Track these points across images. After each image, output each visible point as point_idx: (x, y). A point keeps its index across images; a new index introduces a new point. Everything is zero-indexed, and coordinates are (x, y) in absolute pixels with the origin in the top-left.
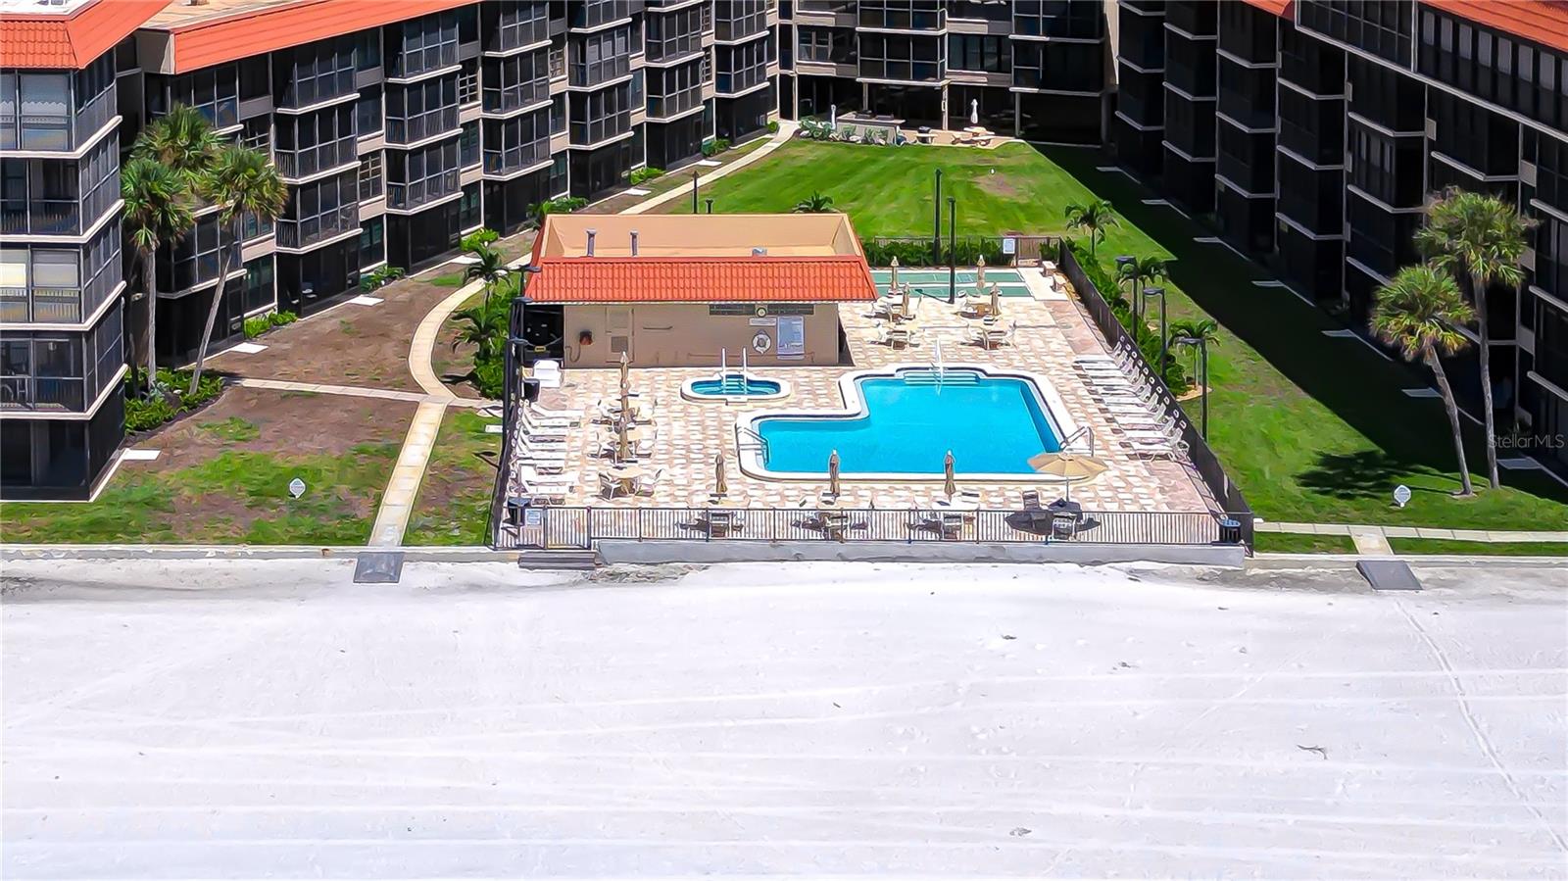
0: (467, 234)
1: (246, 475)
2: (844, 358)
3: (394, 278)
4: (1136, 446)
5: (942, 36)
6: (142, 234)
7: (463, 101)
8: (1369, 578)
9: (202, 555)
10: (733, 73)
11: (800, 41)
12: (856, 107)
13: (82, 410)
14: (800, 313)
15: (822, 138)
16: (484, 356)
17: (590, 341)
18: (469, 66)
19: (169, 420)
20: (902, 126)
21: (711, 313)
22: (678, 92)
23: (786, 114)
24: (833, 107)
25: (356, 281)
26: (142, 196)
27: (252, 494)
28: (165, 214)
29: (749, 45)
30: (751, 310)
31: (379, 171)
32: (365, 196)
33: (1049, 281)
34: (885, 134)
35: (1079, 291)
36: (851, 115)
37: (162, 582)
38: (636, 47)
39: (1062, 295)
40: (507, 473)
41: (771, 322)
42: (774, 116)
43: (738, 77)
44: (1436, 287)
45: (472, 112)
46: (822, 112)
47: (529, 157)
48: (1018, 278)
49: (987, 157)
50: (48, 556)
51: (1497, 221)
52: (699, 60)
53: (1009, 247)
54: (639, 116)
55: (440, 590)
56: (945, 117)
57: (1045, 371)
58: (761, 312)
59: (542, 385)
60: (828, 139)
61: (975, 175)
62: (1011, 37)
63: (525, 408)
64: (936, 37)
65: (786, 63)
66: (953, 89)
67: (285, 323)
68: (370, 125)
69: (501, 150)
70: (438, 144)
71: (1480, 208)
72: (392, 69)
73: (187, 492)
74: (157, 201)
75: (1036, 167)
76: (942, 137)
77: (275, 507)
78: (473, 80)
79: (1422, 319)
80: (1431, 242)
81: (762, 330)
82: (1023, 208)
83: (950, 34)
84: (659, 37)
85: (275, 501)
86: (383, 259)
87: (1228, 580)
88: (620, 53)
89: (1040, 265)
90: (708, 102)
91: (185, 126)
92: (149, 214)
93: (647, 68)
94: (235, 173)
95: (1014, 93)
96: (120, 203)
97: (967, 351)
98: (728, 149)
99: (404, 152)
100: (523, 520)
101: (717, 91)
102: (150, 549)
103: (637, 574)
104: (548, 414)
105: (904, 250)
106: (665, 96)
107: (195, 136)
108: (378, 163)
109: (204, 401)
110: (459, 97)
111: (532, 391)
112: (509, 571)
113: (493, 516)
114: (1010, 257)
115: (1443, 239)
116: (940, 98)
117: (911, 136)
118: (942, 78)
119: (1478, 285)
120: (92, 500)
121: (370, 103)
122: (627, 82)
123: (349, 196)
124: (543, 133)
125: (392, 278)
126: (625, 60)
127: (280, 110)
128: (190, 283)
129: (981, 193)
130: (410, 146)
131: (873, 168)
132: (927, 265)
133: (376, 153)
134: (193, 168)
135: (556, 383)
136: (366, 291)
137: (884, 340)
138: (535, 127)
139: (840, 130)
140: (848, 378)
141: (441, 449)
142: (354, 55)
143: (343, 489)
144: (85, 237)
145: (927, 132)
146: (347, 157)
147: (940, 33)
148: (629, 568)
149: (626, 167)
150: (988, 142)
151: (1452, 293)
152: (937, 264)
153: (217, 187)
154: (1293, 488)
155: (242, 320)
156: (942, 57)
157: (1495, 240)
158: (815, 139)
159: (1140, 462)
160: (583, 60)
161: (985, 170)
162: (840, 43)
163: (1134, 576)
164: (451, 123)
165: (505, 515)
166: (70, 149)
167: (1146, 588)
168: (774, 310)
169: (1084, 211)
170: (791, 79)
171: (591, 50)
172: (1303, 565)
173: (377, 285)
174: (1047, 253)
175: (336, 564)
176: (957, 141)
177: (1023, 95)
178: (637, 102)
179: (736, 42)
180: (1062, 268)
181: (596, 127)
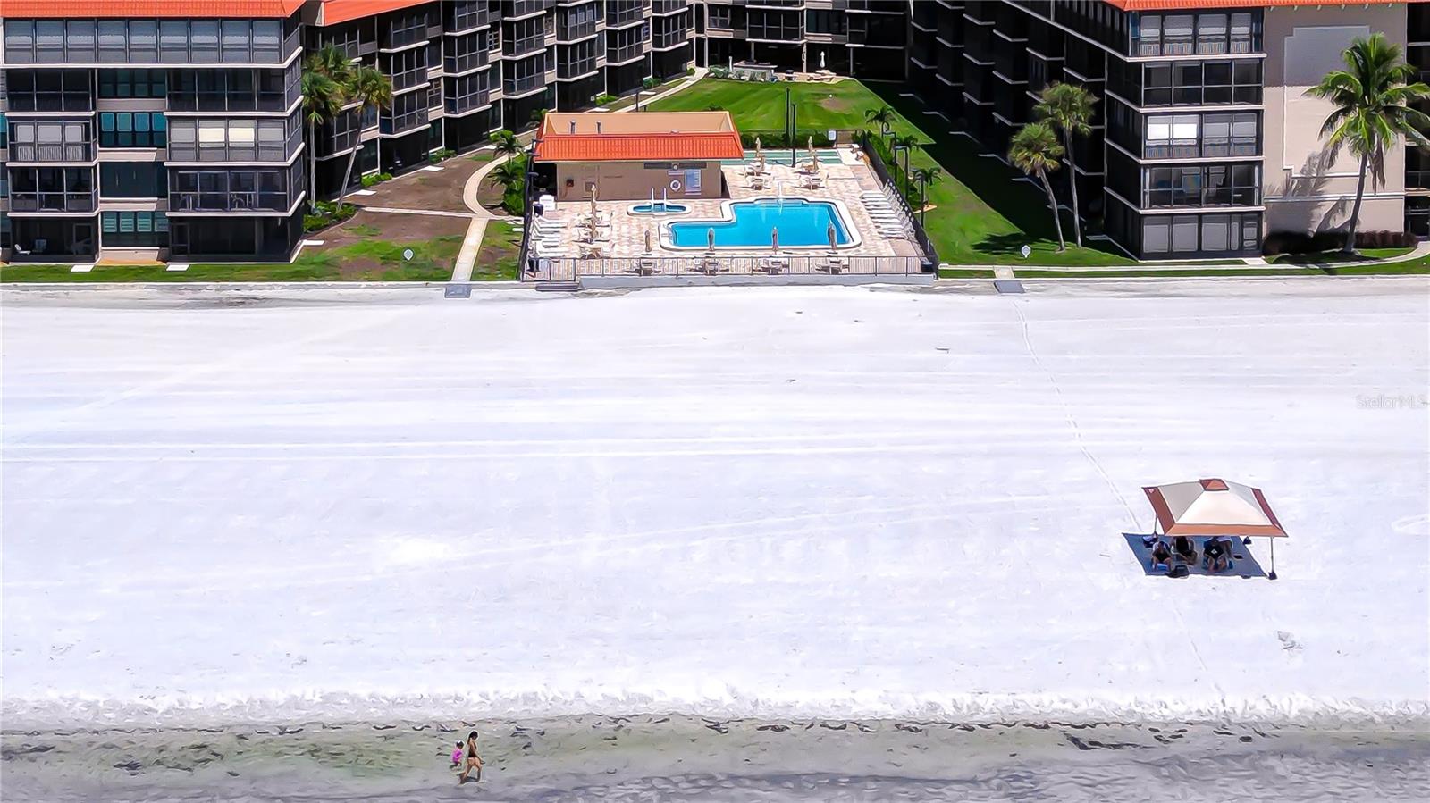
0: (493, 132)
1: (376, 250)
2: (725, 193)
3: (449, 157)
4: (886, 231)
5: (803, 11)
6: (313, 115)
7: (491, 49)
8: (999, 288)
9: (359, 287)
10: (664, 35)
11: (710, 15)
12: (748, 59)
13: (285, 211)
14: (699, 168)
15: (723, 78)
16: (510, 191)
17: (572, 185)
18: (495, 26)
19: (326, 226)
20: (776, 70)
21: (645, 168)
22: (627, 46)
23: (700, 64)
24: (731, 58)
25: (427, 157)
26: (313, 94)
27: (381, 258)
28: (327, 104)
29: (675, 17)
30: (669, 166)
31: (439, 91)
32: (432, 105)
33: (855, 155)
34: (764, 75)
35: (871, 160)
36: (742, 63)
37: (338, 298)
38: (600, 16)
39: (862, 162)
40: (527, 249)
41: (681, 172)
42: (691, 65)
43: (668, 37)
44: (1042, 134)
45: (496, 55)
46: (725, 63)
47: (531, 85)
48: (836, 154)
49: (830, 88)
50: (272, 288)
51: (1078, 98)
52: (642, 25)
53: (832, 136)
54: (602, 62)
55: (492, 300)
56: (805, 64)
57: (843, 199)
58: (675, 167)
59: (545, 209)
60: (727, 78)
61: (820, 99)
62: (847, 11)
63: (536, 219)
64: (798, 11)
65: (700, 29)
66: (810, 45)
67: (385, 180)
68: (434, 61)
69: (513, 78)
70: (476, 74)
71: (1068, 91)
72: (449, 25)
73: (345, 258)
74: (322, 97)
75: (860, 94)
76: (801, 77)
77: (396, 264)
78: (497, 35)
79: (1035, 152)
80: (1041, 110)
81: (675, 178)
82: (845, 116)
83: (808, 10)
84: (615, 11)
85: (396, 262)
86: (441, 145)
87: (922, 291)
88: (590, 19)
89: (851, 147)
90: (647, 54)
91: (331, 56)
92: (317, 104)
93: (607, 31)
94: (364, 83)
95: (849, 48)
96: (302, 97)
97: (798, 191)
98: (660, 84)
99: (455, 78)
100: (537, 267)
101: (654, 47)
102: (329, 283)
103: (601, 293)
104: (549, 221)
105: (767, 139)
106: (619, 49)
107: (338, 61)
108: (439, 85)
109: (347, 217)
110: (488, 46)
111: (539, 210)
112: (532, 293)
113: (520, 268)
114: (833, 142)
115: (1049, 109)
116: (802, 52)
117: (781, 76)
118: (803, 38)
119: (1068, 135)
120: (291, 262)
121: (434, 48)
122: (594, 39)
123: (423, 105)
124: (541, 69)
125: (447, 157)
126: (593, 25)
127: (382, 50)
128: (331, 152)
129: (822, 109)
130: (459, 75)
131: (754, 95)
132: (782, 148)
133: (438, 79)
134: (337, 81)
135: (553, 208)
136: (432, 163)
137: (750, 186)
138: (537, 64)
139: (735, 72)
140: (726, 204)
141: (488, 239)
142: (426, 18)
143: (434, 257)
144: (288, 113)
145: (792, 73)
146: (422, 80)
147: (801, 8)
148: (598, 291)
149: (594, 94)
150: (831, 79)
151: (1053, 139)
152: (787, 147)
153: (353, 91)
154: (970, 251)
155: (360, 177)
156: (802, 24)
157: (1077, 109)
158: (718, 78)
159: (887, 241)
160: (566, 23)
161: (826, 96)
162: (734, 15)
163: (872, 290)
164: (484, 62)
165: (527, 266)
166: (281, 62)
167: (877, 295)
168: (682, 166)
169: (877, 112)
170: (704, 40)
171: (571, 17)
172: (966, 283)
173: (440, 160)
174: (855, 139)
175: (435, 290)
176: (811, 79)
177: (855, 48)
178: (601, 53)
179: (666, 15)
180: (864, 149)
181: (574, 67)
